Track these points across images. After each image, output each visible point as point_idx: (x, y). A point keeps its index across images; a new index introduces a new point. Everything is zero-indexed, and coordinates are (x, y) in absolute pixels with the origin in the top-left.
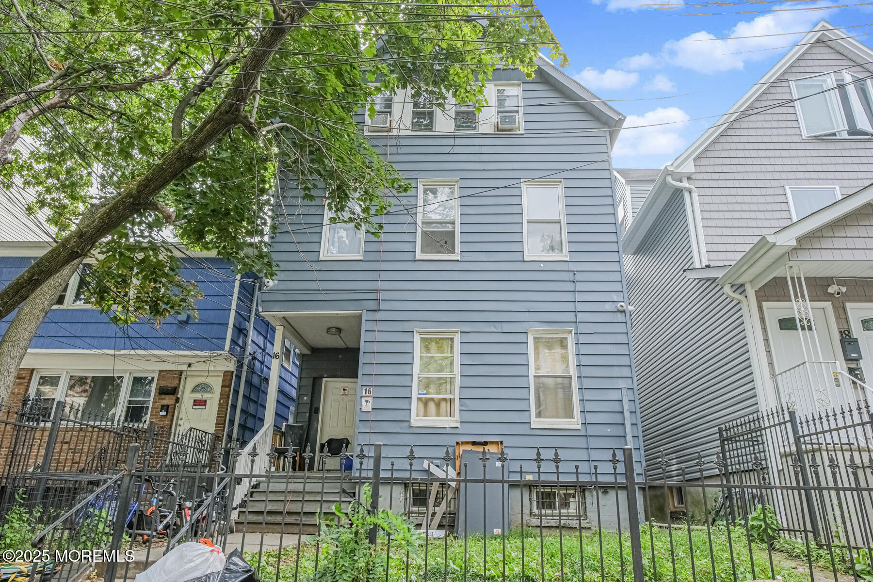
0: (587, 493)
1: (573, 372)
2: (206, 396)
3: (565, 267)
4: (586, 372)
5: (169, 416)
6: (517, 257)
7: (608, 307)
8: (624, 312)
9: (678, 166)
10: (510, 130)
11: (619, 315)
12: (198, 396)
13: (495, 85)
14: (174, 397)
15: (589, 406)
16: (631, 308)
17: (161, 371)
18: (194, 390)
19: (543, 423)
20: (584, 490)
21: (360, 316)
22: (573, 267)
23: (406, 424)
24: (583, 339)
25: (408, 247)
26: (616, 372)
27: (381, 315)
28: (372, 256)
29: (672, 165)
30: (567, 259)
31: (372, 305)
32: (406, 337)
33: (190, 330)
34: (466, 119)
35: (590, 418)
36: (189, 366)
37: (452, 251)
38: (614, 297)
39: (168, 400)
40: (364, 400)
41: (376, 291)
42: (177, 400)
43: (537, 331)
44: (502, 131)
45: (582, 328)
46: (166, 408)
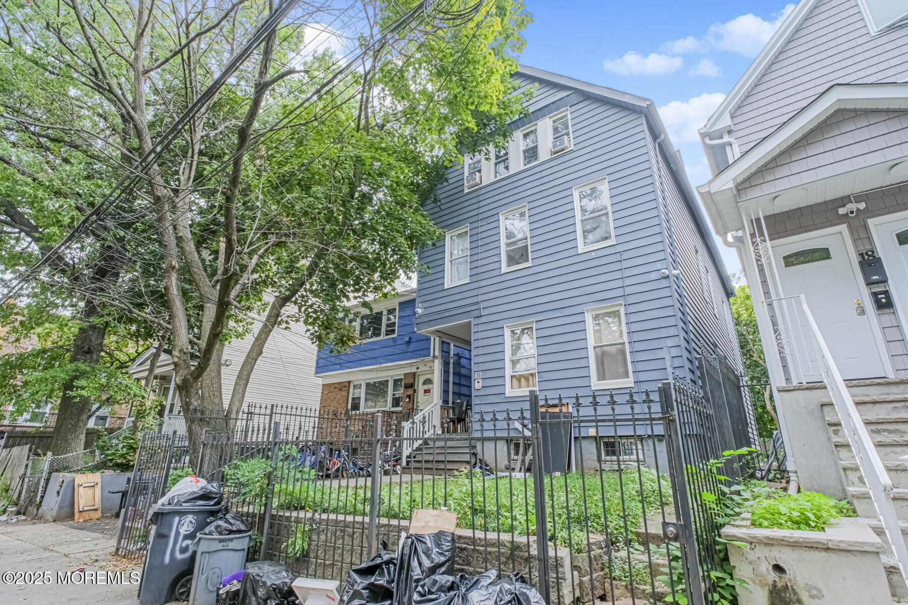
0: (644, 442)
1: (625, 339)
2: (430, 386)
3: (613, 250)
4: (636, 337)
5: (411, 401)
6: (573, 252)
7: (653, 276)
8: (668, 277)
9: (712, 125)
10: (563, 150)
11: (664, 281)
12: (426, 387)
13: (550, 118)
14: (412, 389)
15: (641, 367)
16: (675, 272)
17: (405, 374)
18: (424, 383)
19: (603, 384)
20: (642, 438)
21: (470, 323)
22: (620, 248)
23: (503, 396)
24: (632, 309)
25: (496, 266)
26: (664, 333)
27: (483, 320)
28: (475, 279)
29: (705, 126)
30: (614, 243)
31: (476, 314)
32: (498, 332)
33: (413, 347)
34: (531, 153)
35: (643, 377)
36: (418, 368)
37: (527, 260)
38: (658, 266)
39: (410, 392)
40: (476, 381)
41: (478, 303)
42: (415, 391)
43: (594, 310)
44: (558, 153)
45: (631, 299)
46: (409, 396)
